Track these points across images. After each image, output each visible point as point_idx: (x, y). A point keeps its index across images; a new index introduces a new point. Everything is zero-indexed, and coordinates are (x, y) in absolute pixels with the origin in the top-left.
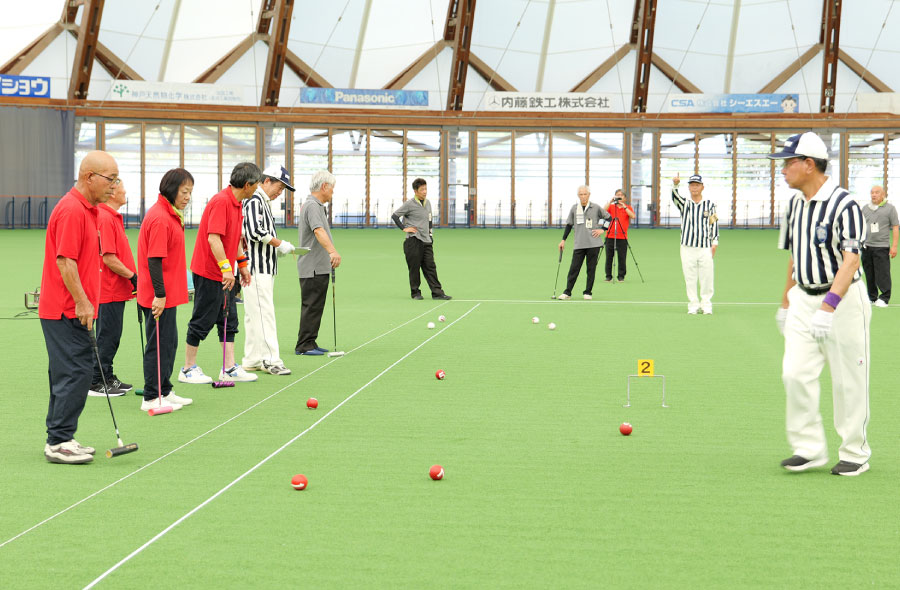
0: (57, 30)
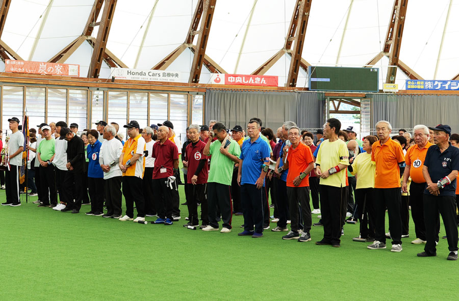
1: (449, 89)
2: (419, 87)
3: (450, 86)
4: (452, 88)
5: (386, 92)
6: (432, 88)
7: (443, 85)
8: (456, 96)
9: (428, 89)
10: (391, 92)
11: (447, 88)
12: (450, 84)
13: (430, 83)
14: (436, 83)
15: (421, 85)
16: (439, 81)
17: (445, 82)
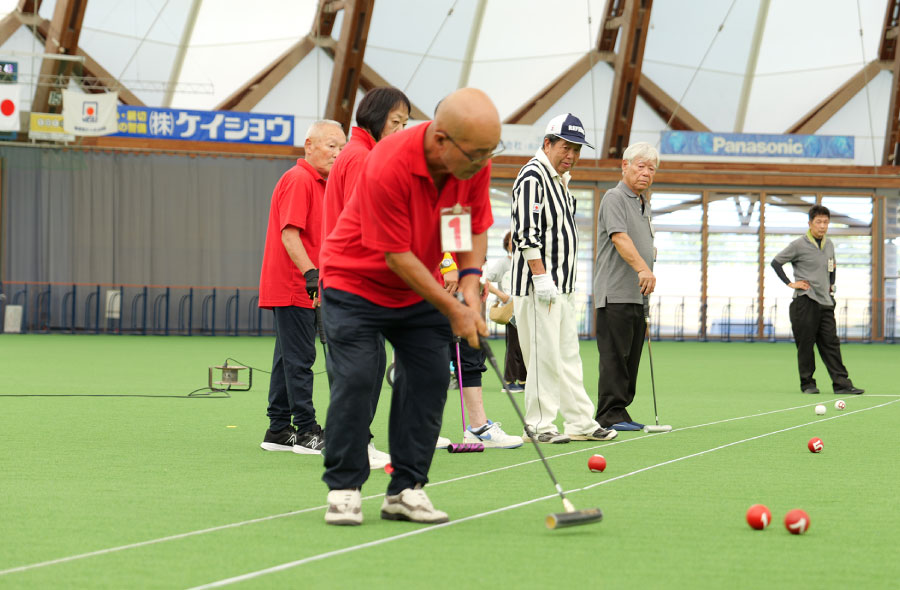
0: (306, 47)
1: (221, 138)
2: (132, 128)
3: (222, 129)
4: (229, 135)
5: (38, 141)
6: (171, 132)
7: (203, 127)
8: (243, 159)
9: (160, 136)
10: (52, 142)
11: (213, 134)
12: (224, 122)
13: (164, 116)
14: (183, 118)
15: (138, 122)
16: (191, 113)
17: (207, 117)
